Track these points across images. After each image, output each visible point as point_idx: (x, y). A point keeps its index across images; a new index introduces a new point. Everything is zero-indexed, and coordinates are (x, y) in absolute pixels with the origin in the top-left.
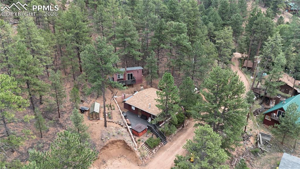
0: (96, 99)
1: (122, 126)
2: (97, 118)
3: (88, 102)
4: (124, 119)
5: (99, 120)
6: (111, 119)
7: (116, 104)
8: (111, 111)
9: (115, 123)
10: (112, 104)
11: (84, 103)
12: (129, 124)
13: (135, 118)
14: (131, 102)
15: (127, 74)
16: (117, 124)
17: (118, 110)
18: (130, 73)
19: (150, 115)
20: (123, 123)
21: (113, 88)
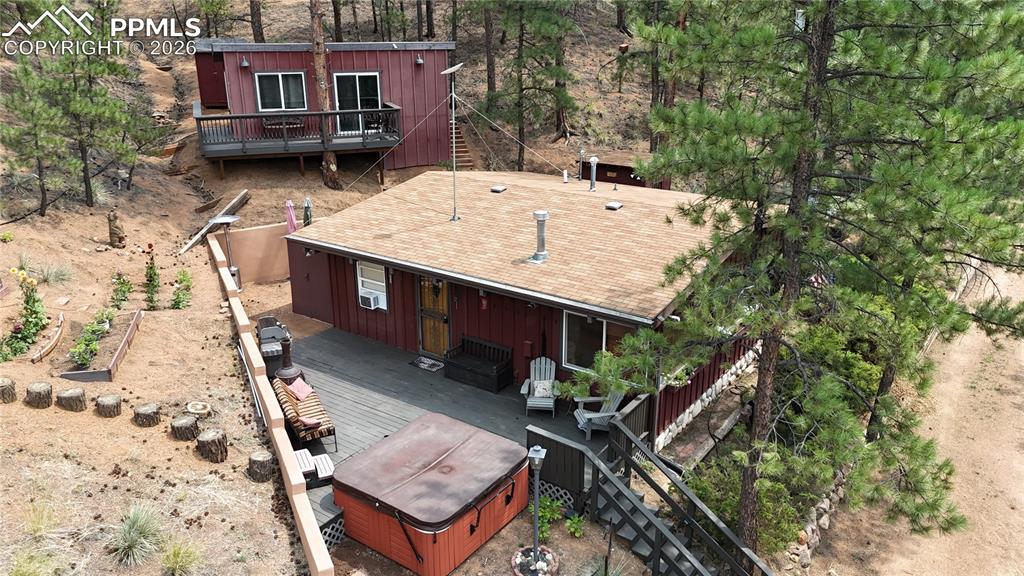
6: (93, 377)
7: (215, 267)
9: (121, 421)
12: (302, 434)
13: (388, 376)
14: (349, 232)
15: (335, 75)
16: (157, 433)
17: (222, 311)
18: (357, 74)
19: (544, 335)
20: (247, 418)
21: (222, 179)
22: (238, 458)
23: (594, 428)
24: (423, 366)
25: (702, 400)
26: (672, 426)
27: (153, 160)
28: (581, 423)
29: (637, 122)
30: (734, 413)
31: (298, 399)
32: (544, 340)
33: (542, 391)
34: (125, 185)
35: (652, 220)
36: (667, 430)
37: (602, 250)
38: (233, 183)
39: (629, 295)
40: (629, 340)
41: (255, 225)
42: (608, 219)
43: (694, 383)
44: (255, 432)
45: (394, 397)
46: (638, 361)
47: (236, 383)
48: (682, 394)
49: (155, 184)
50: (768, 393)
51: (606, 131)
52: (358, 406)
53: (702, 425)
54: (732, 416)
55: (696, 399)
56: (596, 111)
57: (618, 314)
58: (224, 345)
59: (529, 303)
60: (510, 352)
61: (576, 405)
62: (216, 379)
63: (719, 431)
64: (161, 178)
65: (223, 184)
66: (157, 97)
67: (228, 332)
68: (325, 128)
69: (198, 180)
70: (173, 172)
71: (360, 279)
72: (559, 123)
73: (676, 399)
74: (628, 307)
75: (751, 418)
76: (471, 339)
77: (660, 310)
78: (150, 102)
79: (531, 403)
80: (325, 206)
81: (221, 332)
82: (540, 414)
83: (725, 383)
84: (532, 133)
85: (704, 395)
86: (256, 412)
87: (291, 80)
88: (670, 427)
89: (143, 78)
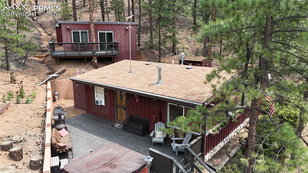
12: (58, 150)
13: (102, 130)
14: (92, 77)
15: (98, 32)
17: (43, 105)
18: (106, 32)
19: (160, 113)
20: (39, 143)
21: (58, 65)
23: (179, 151)
24: (116, 126)
25: (224, 142)
26: (212, 151)
27: (36, 59)
28: (174, 148)
29: (200, 51)
30: (237, 147)
31: (62, 137)
32: (161, 115)
33: (159, 135)
34: (23, 65)
35: (203, 72)
36: (210, 153)
37: (183, 81)
38: (61, 66)
39: (193, 95)
40: (192, 111)
41: (66, 79)
42: (187, 71)
43: (221, 133)
44: (40, 149)
45: (102, 137)
46: (195, 118)
47: (39, 130)
48: (216, 137)
49: (34, 65)
50: (254, 134)
51: (189, 53)
52: (87, 140)
53: (224, 151)
54: (236, 148)
55: (222, 141)
56: (186, 47)
57: (188, 102)
58: (40, 116)
59: (154, 99)
60: (148, 120)
61: (172, 141)
62: (31, 128)
63: (231, 154)
64: (37, 64)
65: (58, 66)
66: (45, 42)
67: (43, 112)
68: (93, 48)
69: (51, 65)
70: (42, 62)
71: (96, 94)
72: (174, 51)
73: (214, 140)
74: (192, 99)
75: (246, 146)
76: (133, 116)
77: (205, 100)
78: (42, 44)
79: (154, 140)
81: (41, 112)
82: (157, 145)
83: (233, 135)
84: (165, 54)
85: (225, 139)
86: (43, 141)
87: (84, 34)
88: (211, 151)
89: (41, 37)
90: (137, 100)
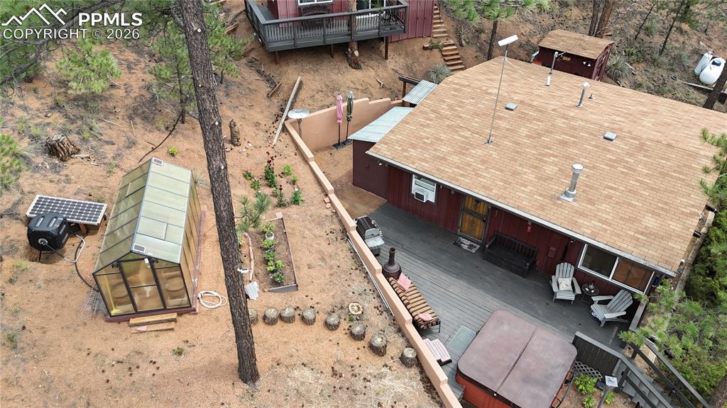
0: (171, 130)
1: (378, 351)
2: (172, 303)
3: (109, 151)
4: (381, 277)
5: (186, 318)
6: (288, 290)
7: (305, 160)
8: (279, 214)
9: (318, 327)
10: (278, 166)
11: (74, 167)
12: (422, 327)
13: (444, 257)
16: (340, 334)
17: (327, 206)
19: (566, 246)
22: (393, 351)
24: (464, 246)
31: (405, 290)
32: (566, 250)
33: (565, 286)
38: (286, 68)
39: (651, 244)
47: (361, 276)
52: (435, 286)
57: (646, 263)
58: (340, 239)
60: (536, 251)
61: (592, 301)
65: (278, 68)
67: (337, 227)
68: (353, 24)
69: (258, 63)
74: (654, 258)
79: (559, 295)
80: (354, 87)
81: (334, 226)
90: (529, 228)
